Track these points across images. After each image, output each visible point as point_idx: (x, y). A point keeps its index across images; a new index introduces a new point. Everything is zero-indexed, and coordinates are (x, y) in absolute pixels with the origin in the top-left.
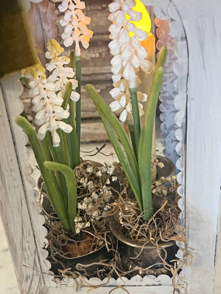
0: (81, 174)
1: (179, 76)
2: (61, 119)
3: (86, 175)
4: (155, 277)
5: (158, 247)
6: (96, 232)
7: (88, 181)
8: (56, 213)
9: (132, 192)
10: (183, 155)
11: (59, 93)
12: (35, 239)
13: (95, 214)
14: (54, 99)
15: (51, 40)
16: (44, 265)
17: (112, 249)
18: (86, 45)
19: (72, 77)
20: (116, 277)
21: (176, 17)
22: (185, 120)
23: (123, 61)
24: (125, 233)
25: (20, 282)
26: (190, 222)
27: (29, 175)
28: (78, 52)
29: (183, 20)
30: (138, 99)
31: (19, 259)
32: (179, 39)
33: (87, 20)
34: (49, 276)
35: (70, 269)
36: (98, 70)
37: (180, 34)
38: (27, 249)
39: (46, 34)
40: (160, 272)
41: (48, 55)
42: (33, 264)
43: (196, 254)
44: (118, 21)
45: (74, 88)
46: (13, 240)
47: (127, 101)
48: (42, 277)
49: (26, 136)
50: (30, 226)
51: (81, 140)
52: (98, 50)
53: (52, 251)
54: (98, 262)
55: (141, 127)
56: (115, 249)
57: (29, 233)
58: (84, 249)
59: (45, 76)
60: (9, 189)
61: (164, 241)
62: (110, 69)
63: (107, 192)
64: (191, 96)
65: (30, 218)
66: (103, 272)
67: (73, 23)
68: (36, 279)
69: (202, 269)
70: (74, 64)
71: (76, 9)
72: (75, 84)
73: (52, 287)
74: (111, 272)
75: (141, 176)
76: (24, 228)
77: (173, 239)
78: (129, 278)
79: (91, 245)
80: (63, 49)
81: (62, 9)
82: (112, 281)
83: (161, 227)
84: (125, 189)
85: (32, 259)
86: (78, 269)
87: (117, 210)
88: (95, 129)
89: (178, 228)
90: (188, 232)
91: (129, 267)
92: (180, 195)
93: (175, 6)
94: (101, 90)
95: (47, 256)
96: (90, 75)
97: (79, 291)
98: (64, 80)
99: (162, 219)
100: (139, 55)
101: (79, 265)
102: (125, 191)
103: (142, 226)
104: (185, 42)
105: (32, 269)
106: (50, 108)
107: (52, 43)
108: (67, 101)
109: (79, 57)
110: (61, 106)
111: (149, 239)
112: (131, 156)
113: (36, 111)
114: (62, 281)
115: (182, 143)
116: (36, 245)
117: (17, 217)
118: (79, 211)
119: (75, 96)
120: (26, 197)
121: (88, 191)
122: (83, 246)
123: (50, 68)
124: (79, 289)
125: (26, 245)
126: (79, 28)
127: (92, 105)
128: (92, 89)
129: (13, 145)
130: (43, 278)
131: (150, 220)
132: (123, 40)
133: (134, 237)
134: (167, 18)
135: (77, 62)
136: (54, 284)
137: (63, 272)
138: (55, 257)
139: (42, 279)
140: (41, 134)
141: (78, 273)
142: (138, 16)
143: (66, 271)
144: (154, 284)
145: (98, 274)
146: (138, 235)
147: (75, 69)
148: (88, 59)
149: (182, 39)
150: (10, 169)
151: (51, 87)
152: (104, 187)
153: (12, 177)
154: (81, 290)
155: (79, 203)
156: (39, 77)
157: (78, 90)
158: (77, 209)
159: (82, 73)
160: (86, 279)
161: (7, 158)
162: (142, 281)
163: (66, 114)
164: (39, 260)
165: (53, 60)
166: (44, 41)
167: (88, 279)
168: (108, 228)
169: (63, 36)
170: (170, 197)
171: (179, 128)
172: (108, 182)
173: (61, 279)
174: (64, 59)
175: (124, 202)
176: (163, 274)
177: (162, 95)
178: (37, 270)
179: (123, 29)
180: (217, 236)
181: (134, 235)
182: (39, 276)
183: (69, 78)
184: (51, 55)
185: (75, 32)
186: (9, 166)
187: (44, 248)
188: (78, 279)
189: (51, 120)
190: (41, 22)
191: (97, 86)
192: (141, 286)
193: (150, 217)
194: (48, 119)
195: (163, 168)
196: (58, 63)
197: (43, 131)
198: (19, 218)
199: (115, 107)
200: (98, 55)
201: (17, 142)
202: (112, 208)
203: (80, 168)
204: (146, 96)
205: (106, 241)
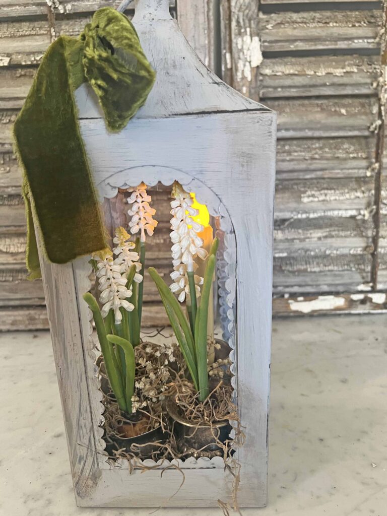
0: (140, 354)
1: (230, 263)
2: (125, 297)
3: (144, 355)
4: (209, 459)
5: (212, 425)
6: (152, 413)
7: (147, 361)
8: (113, 393)
9: (190, 374)
10: (234, 334)
11: (124, 275)
12: (91, 416)
13: (152, 394)
14: (119, 279)
15: (119, 228)
16: (99, 444)
17: (167, 430)
18: (151, 233)
19: (136, 260)
20: (170, 459)
21: (226, 215)
22: (235, 301)
23: (181, 248)
24: (181, 415)
25: (73, 464)
26: (242, 401)
27: (91, 350)
28: (143, 238)
29: (231, 217)
30: (195, 282)
31: (74, 438)
32: (229, 232)
33: (153, 212)
34: (104, 456)
35: (125, 449)
36: (161, 255)
37: (229, 229)
38: (83, 426)
39: (114, 222)
40: (214, 455)
41: (116, 240)
42: (87, 443)
43: (249, 434)
44: (178, 215)
45: (137, 270)
46: (70, 417)
47: (185, 283)
48: (95, 458)
49: (91, 312)
50: (88, 402)
51: (142, 324)
52: (162, 236)
53: (108, 431)
54: (153, 442)
55: (198, 307)
56: (171, 431)
57: (86, 410)
58: (140, 430)
59: (112, 259)
60: (71, 363)
61: (218, 419)
62: (170, 255)
63: (164, 373)
64: (240, 280)
65: (89, 394)
66: (158, 454)
67: (139, 213)
68: (90, 460)
69: (255, 451)
70: (139, 249)
71: (142, 202)
72: (139, 267)
73: (105, 470)
74: (166, 454)
75: (197, 356)
76: (82, 405)
77: (226, 418)
78: (184, 460)
79: (147, 427)
80: (130, 236)
81: (130, 201)
82: (166, 463)
83: (215, 408)
84: (183, 370)
85: (87, 437)
86: (133, 450)
87: (174, 391)
88: (157, 313)
89: (231, 406)
90: (241, 410)
91: (184, 449)
92: (233, 373)
93: (224, 206)
94: (165, 274)
95: (102, 435)
96: (154, 259)
97: (133, 474)
98: (129, 263)
99: (217, 400)
100: (196, 244)
101: (134, 446)
102: (182, 372)
103: (197, 406)
104: (233, 235)
105: (86, 449)
106: (115, 287)
107: (120, 230)
108: (130, 282)
109: (144, 243)
110: (125, 286)
111: (204, 419)
112: (188, 336)
113: (101, 290)
114: (116, 463)
115: (233, 322)
116: (92, 422)
117: (76, 392)
118: (136, 390)
119: (138, 278)
120: (86, 373)
121: (146, 372)
122: (139, 427)
123: (117, 251)
124: (132, 472)
125: (82, 422)
126: (145, 218)
127: (154, 289)
128: (154, 271)
129: (78, 320)
130: (97, 459)
131: (206, 401)
132: (183, 230)
133: (190, 418)
134: (219, 215)
135: (142, 248)
136: (107, 466)
137: (117, 453)
138: (109, 437)
139: (95, 461)
140: (105, 311)
141: (132, 454)
142: (195, 212)
143: (120, 451)
144: (208, 466)
145: (153, 456)
146: (193, 415)
147: (140, 254)
148: (153, 244)
149: (231, 232)
150: (74, 344)
151: (117, 268)
152: (162, 367)
153: (74, 352)
154: (135, 473)
155: (136, 382)
156: (107, 259)
157: (141, 272)
158: (135, 388)
159: (146, 257)
160: (140, 461)
161: (72, 334)
162: (196, 463)
163: (129, 294)
164: (94, 438)
165: (120, 245)
166: (112, 227)
167: (143, 461)
168: (164, 409)
169: (130, 224)
170: (226, 379)
171: (230, 308)
172: (166, 363)
173: (115, 460)
174: (130, 245)
175: (180, 382)
176: (217, 456)
177: (221, 280)
178: (91, 450)
179: (182, 222)
180: (268, 416)
181: (190, 416)
182: (93, 456)
183: (133, 262)
184: (119, 240)
185: (141, 221)
186: (73, 341)
187: (99, 426)
188: (132, 461)
189: (115, 298)
190: (110, 210)
191: (160, 270)
192: (195, 468)
193: (206, 398)
194: (112, 298)
195: (220, 349)
196: (124, 248)
197: (106, 308)
198: (78, 393)
199: (174, 288)
200: (162, 241)
201: (82, 318)
202: (169, 387)
203: (140, 348)
204: (202, 279)
205: (161, 421)
